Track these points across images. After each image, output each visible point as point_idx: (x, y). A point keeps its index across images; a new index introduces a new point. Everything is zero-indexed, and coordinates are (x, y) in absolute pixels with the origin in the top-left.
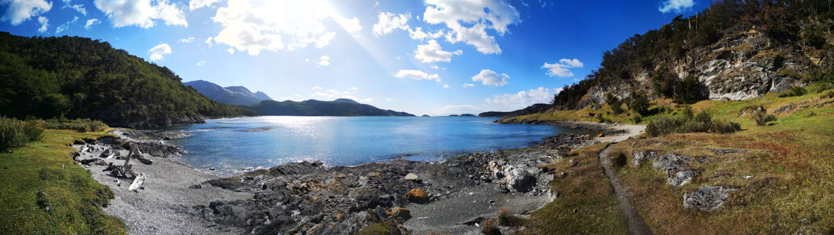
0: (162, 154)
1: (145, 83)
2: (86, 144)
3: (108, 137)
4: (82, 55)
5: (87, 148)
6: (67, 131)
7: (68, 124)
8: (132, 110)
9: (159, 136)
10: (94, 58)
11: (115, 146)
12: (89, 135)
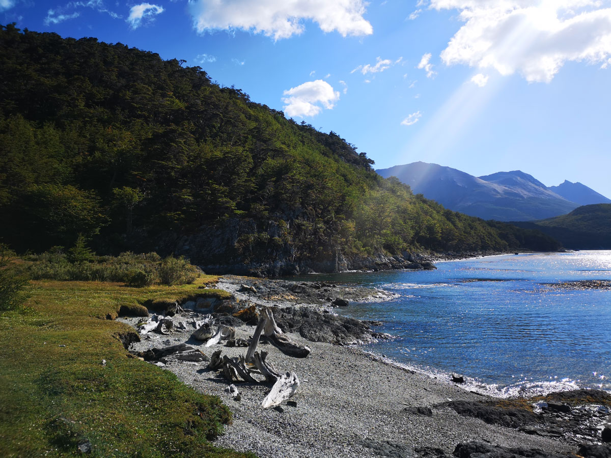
0: (331, 336)
1: (286, 169)
2: (151, 315)
3: (205, 296)
4: (135, 92)
5: (155, 325)
6: (97, 283)
7: (96, 267)
8: (259, 232)
9: (322, 297)
10: (166, 102)
11: (222, 318)
12: (157, 292)
